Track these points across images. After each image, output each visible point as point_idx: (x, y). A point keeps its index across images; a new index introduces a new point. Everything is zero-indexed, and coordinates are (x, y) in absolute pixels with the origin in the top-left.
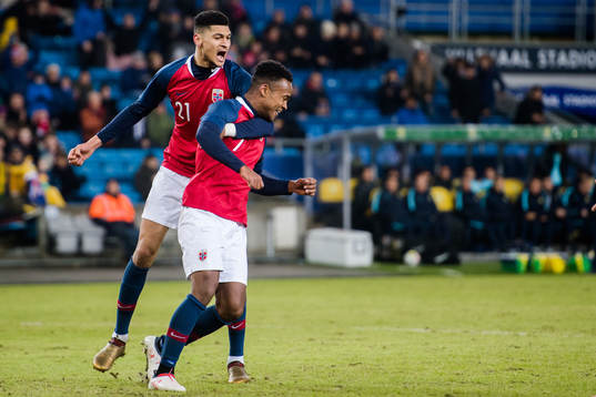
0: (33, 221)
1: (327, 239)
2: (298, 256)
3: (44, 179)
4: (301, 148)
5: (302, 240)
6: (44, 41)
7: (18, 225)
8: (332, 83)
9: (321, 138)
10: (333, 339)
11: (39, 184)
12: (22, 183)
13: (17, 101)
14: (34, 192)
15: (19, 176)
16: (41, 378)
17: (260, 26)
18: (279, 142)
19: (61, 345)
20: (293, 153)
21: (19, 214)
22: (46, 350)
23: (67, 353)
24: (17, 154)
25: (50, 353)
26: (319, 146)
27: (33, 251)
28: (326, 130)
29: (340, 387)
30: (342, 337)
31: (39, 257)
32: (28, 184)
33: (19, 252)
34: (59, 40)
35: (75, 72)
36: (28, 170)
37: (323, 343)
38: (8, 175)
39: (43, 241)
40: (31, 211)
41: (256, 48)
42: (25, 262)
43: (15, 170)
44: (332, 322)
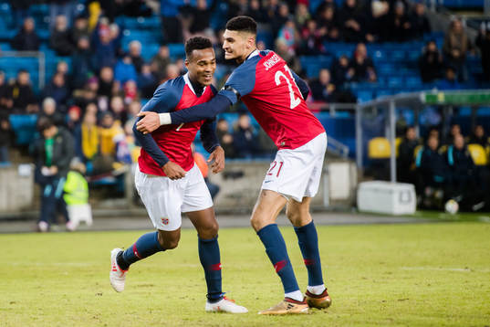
0: (121, 177)
1: (376, 190)
2: (351, 205)
3: (131, 140)
4: (352, 112)
5: (354, 192)
6: (129, 21)
7: (109, 180)
8: (378, 54)
9: (370, 102)
10: (383, 278)
11: (126, 146)
12: (112, 145)
13: (107, 74)
14: (122, 152)
15: (109, 138)
16: (131, 311)
17: (314, 5)
18: (333, 107)
19: (148, 283)
20: (345, 115)
21: (109, 171)
22: (135, 287)
23: (153, 290)
24: (108, 120)
25: (138, 290)
26: (368, 110)
27: (121, 202)
28: (374, 96)
29: (391, 320)
30: (391, 276)
31: (127, 208)
32: (117, 146)
33: (109, 203)
34: (141, 20)
35: (155, 48)
36: (116, 133)
37: (374, 282)
38: (100, 137)
39: (130, 194)
40: (119, 168)
41: (312, 25)
42: (116, 212)
43: (106, 132)
44: (381, 263)
